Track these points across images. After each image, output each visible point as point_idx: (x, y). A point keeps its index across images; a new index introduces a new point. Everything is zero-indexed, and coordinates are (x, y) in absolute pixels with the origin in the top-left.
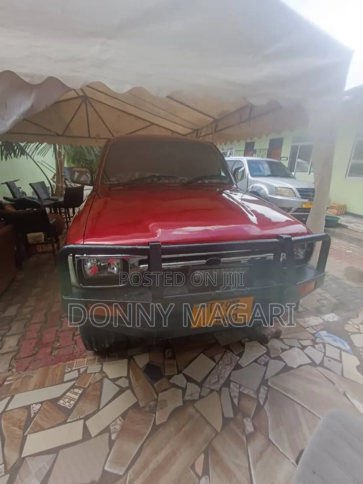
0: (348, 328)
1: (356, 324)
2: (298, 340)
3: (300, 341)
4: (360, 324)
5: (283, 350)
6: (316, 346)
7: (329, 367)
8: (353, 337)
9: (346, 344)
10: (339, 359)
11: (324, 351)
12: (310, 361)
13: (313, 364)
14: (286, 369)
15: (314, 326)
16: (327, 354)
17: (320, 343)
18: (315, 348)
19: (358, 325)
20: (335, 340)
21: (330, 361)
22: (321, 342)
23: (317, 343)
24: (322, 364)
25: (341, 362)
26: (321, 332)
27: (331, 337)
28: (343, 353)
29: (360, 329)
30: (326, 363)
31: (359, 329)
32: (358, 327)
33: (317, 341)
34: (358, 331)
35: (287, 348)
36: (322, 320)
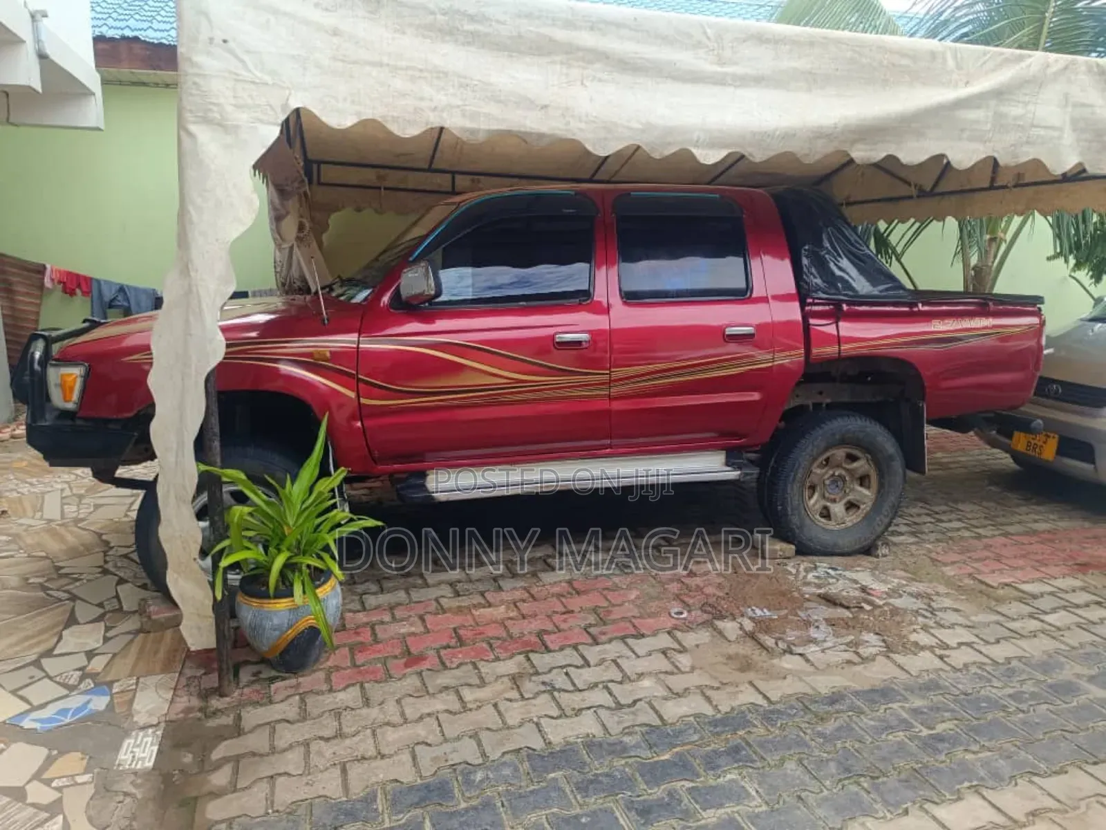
0: (72, 762)
1: (68, 786)
2: (115, 655)
3: (110, 655)
4: (60, 800)
5: (107, 629)
6: (79, 673)
7: (22, 671)
8: (41, 753)
9: (37, 726)
10: (20, 693)
11: (58, 679)
12: (56, 652)
13: (49, 653)
14: (72, 621)
15: (134, 696)
16: (46, 680)
17: (79, 684)
18: (77, 670)
19: (59, 789)
20: (63, 712)
21: (32, 677)
22: (82, 686)
23: (82, 679)
24: (37, 663)
25: (14, 692)
26: (106, 699)
27: (78, 710)
28: (27, 707)
29: (46, 788)
30: (33, 671)
31: (48, 782)
32: (54, 784)
33: (89, 681)
34: (46, 776)
35: (108, 635)
36: (141, 724)
